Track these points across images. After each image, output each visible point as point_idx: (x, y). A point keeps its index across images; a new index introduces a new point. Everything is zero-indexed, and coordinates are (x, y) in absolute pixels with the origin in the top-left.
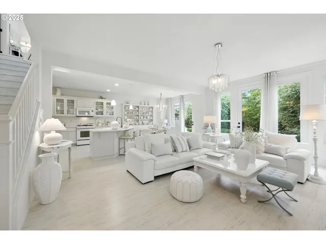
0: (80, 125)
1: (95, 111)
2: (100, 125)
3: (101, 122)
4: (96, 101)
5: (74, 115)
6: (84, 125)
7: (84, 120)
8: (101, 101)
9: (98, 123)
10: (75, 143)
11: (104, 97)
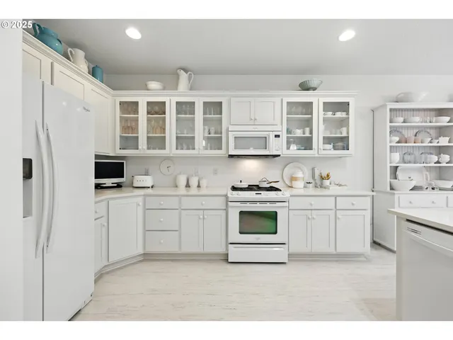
0: (238, 185)
1: (284, 136)
2: (299, 184)
3: (300, 175)
4: (286, 100)
5: (222, 152)
6: (250, 188)
7: (251, 170)
8: (304, 97)
9: (293, 179)
10: (222, 250)
11: (314, 83)
